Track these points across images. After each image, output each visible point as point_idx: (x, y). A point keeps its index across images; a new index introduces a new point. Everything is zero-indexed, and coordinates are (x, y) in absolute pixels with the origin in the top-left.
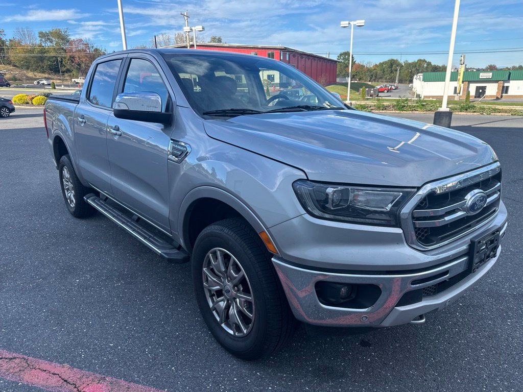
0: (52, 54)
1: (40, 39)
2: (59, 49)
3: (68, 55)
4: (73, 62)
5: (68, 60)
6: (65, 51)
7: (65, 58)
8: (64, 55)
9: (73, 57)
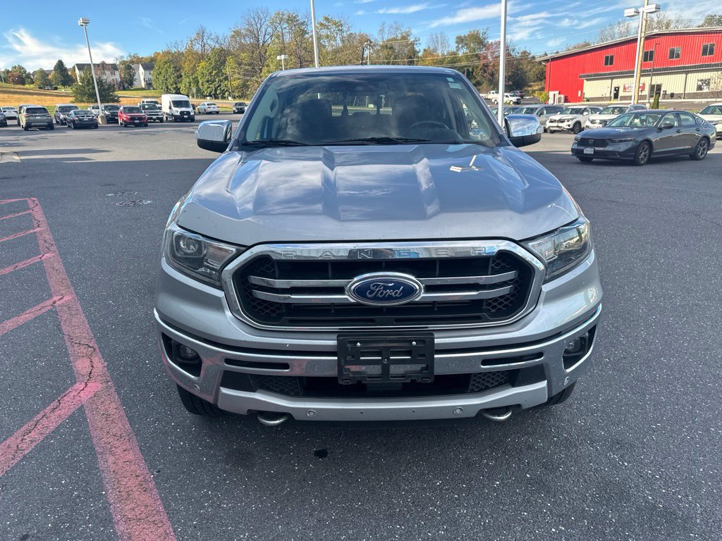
0: (463, 64)
1: (457, 45)
2: (472, 56)
3: (483, 62)
4: (485, 72)
5: (481, 70)
6: (479, 58)
7: (477, 67)
8: (476, 63)
9: (487, 66)
